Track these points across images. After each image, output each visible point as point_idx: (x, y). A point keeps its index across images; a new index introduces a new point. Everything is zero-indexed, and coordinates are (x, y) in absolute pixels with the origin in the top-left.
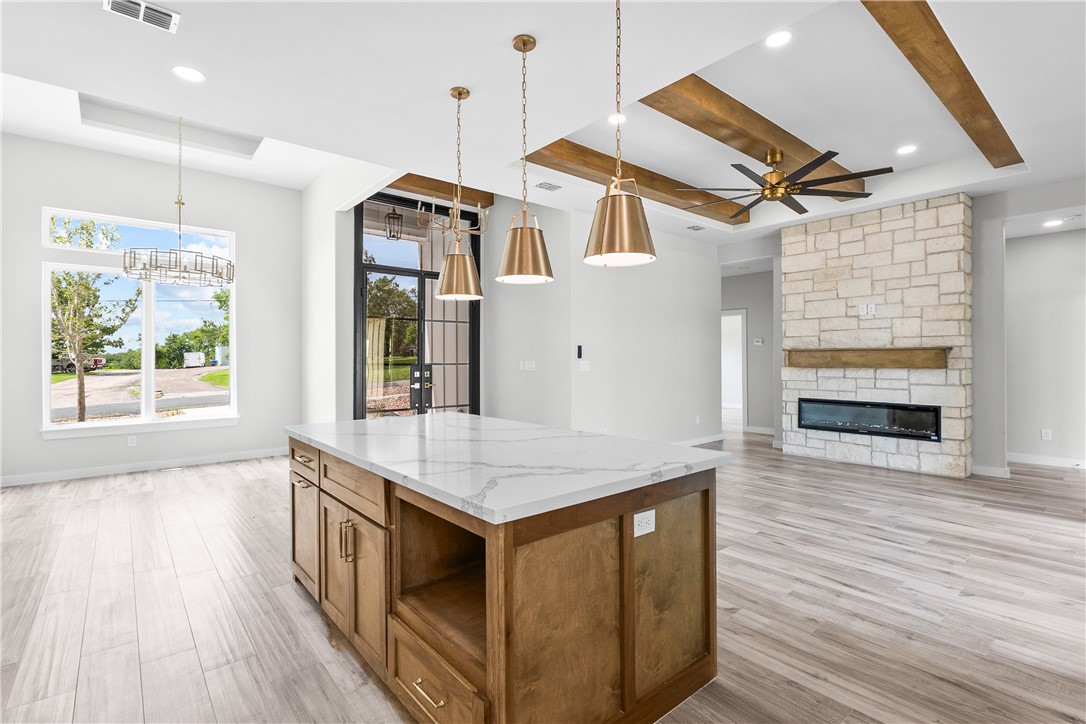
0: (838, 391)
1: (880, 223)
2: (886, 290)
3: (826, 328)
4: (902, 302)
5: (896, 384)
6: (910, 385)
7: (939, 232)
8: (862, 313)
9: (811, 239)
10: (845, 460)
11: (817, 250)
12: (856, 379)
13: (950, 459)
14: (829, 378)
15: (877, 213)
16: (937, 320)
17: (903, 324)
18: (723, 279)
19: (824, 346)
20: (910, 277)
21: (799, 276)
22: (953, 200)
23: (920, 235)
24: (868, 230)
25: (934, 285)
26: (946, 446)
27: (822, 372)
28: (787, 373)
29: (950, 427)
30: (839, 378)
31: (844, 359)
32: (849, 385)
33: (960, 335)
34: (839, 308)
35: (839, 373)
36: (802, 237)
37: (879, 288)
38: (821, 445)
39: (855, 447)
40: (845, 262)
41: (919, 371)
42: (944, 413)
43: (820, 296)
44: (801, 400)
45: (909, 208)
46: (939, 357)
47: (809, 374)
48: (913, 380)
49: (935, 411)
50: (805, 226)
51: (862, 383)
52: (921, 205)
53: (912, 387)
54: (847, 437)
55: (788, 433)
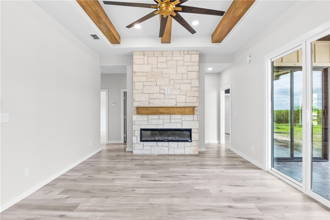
0: (156, 125)
1: (172, 57)
2: (174, 83)
3: (152, 98)
4: (180, 89)
6: (182, 121)
7: (191, 64)
8: (166, 92)
9: (146, 58)
10: (159, 154)
11: (148, 63)
12: (163, 119)
13: (194, 148)
14: (153, 119)
15: (171, 52)
16: (191, 96)
17: (180, 97)
18: (102, 75)
19: (151, 105)
20: (182, 79)
21: (141, 74)
22: (196, 52)
23: (186, 64)
24: (168, 58)
25: (190, 83)
26: (194, 143)
27: (151, 117)
28: (136, 118)
29: (195, 136)
30: (157, 119)
31: (161, 111)
32: (161, 122)
33: (198, 102)
34: (157, 89)
35: (156, 117)
36: (142, 57)
37: (172, 83)
38: (149, 148)
39: (162, 148)
40: (159, 70)
41: (185, 115)
42: (193, 131)
43: (150, 84)
44: (141, 130)
45: (182, 52)
46: (192, 110)
47: (145, 117)
48: (183, 119)
49: (190, 130)
50: (144, 52)
51: (165, 121)
52: (186, 52)
53: (183, 122)
54: (160, 144)
55: (136, 145)
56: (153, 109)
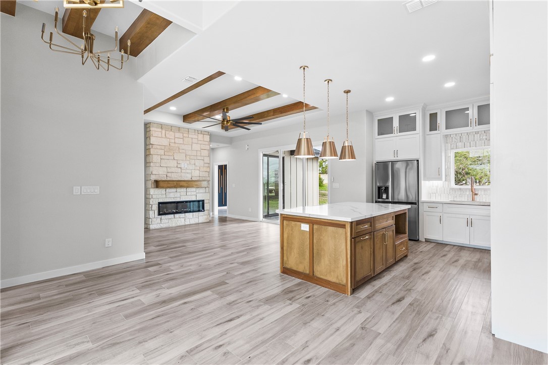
0: (174, 198)
1: (188, 134)
2: (190, 159)
3: (170, 171)
4: (195, 164)
5: (193, 193)
7: (204, 143)
8: (182, 166)
9: (164, 132)
10: (176, 225)
11: (166, 137)
12: (180, 192)
13: (206, 216)
14: (171, 192)
15: (187, 130)
16: (203, 172)
17: (195, 171)
19: (168, 179)
20: (196, 156)
21: (158, 147)
22: (207, 133)
23: (199, 142)
24: (184, 135)
25: (203, 160)
26: (206, 212)
27: (168, 190)
28: (153, 191)
29: (207, 206)
30: (174, 192)
32: (178, 195)
35: (174, 190)
36: (160, 130)
37: (188, 157)
38: (167, 221)
39: (180, 219)
40: (176, 145)
41: (199, 188)
42: (205, 202)
43: (167, 157)
44: (159, 203)
47: (163, 191)
48: (197, 192)
49: (203, 201)
50: (162, 126)
51: (182, 194)
52: (200, 132)
53: (198, 194)
54: (177, 216)
55: (153, 219)
56: (174, 182)
